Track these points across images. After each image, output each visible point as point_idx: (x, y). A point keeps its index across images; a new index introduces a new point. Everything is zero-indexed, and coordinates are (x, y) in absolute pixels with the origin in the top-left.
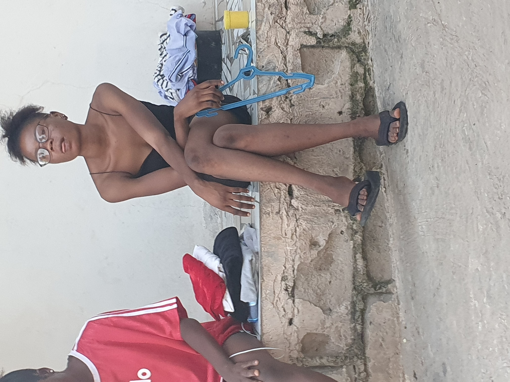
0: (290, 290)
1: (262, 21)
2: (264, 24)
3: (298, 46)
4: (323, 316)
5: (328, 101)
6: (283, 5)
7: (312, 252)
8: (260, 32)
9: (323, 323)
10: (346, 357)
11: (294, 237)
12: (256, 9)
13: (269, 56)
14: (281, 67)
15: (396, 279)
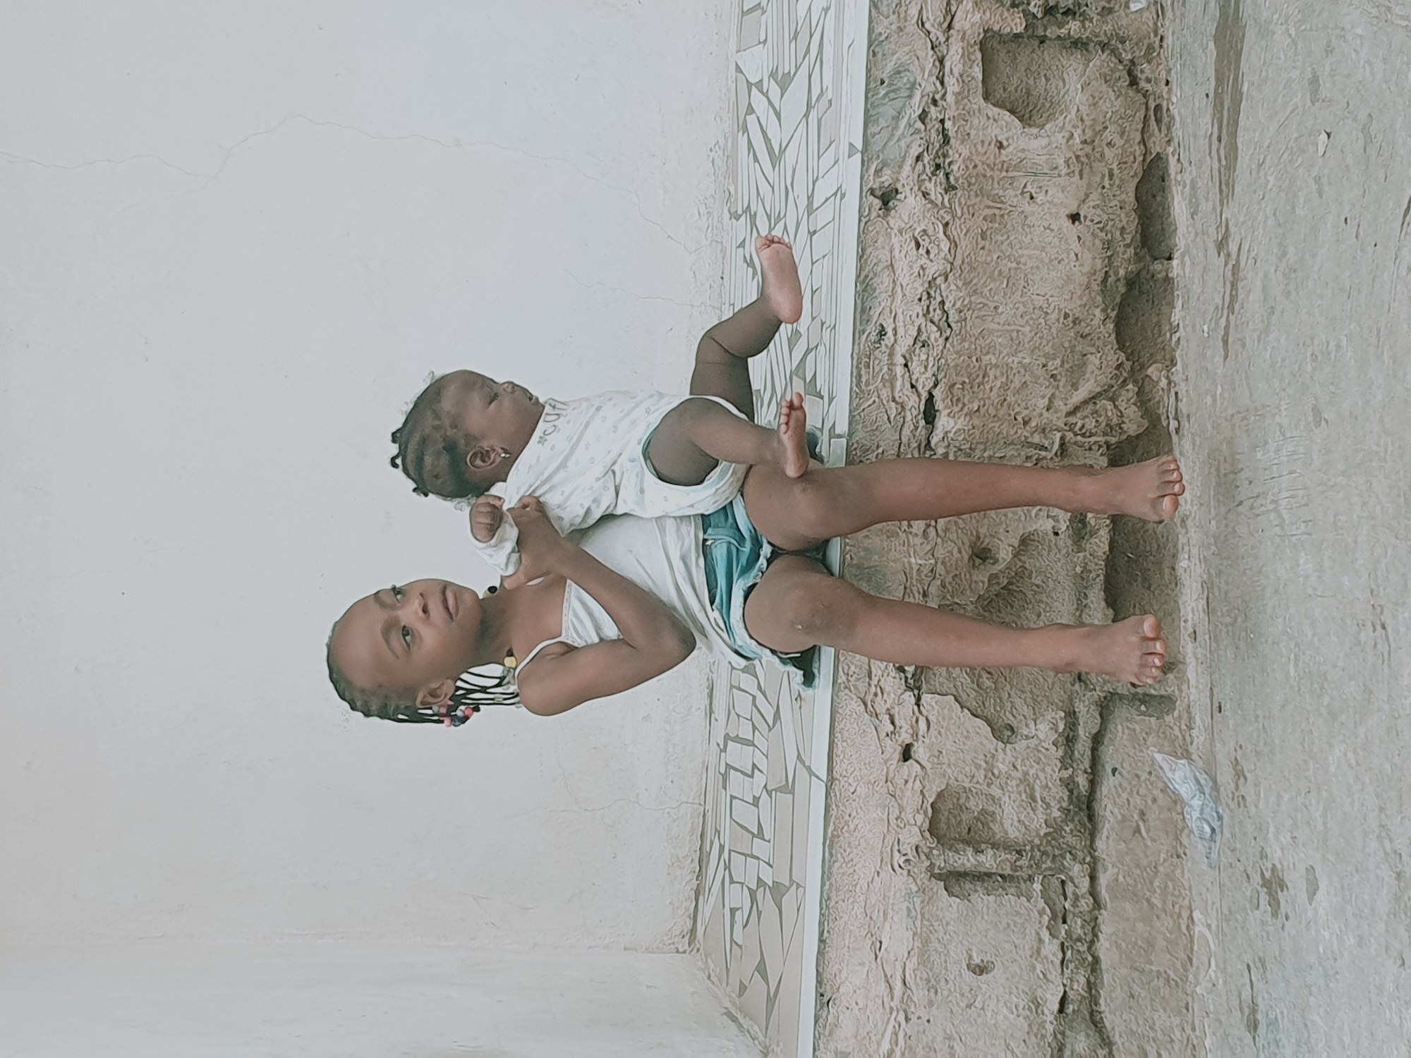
3: (975, 35)
4: (992, 744)
5: (1044, 182)
7: (975, 572)
9: (991, 761)
10: (1044, 853)
11: (931, 532)
13: (901, 55)
14: (929, 84)
15: (1190, 660)
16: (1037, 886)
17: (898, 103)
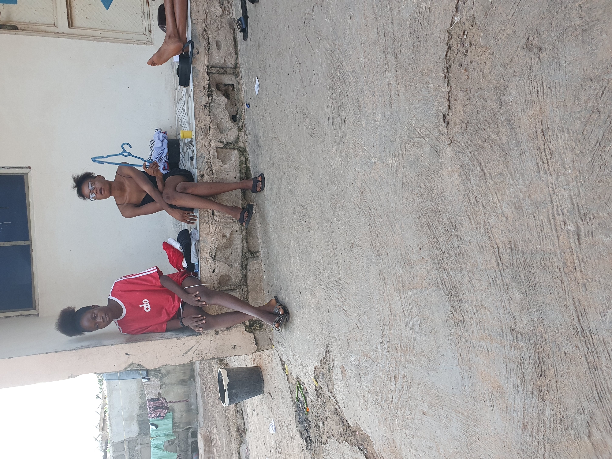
0: (213, 257)
1: (198, 135)
2: (199, 136)
3: (215, 147)
4: (229, 268)
5: (229, 172)
6: (208, 129)
7: (223, 240)
8: (198, 140)
9: (229, 271)
10: (239, 285)
11: (215, 233)
12: (195, 130)
13: (202, 152)
14: (208, 157)
15: (261, 251)
16: (238, 291)
17: (202, 160)
